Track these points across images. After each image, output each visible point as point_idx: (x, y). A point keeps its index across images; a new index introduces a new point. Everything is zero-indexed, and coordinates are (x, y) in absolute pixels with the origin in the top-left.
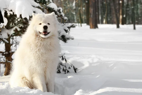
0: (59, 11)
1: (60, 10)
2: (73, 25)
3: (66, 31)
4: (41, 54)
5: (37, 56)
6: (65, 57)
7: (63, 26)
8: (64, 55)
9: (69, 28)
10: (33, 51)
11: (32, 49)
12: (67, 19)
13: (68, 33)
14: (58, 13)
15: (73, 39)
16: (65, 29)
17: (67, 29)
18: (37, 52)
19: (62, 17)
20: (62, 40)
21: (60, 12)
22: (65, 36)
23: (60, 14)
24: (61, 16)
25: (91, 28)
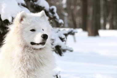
0: (52, 11)
1: (53, 9)
2: (72, 31)
3: (62, 39)
4: (28, 72)
5: (21, 75)
6: (60, 76)
7: (57, 32)
8: (59, 73)
9: (66, 35)
10: (15, 67)
11: (13, 64)
12: (63, 23)
13: (64, 42)
14: (50, 14)
15: (71, 51)
16: (61, 37)
17: (63, 37)
18: (20, 69)
19: (56, 20)
20: (56, 52)
21: (53, 13)
22: (60, 47)
23: (53, 15)
24: (55, 18)
25: (89, 35)
